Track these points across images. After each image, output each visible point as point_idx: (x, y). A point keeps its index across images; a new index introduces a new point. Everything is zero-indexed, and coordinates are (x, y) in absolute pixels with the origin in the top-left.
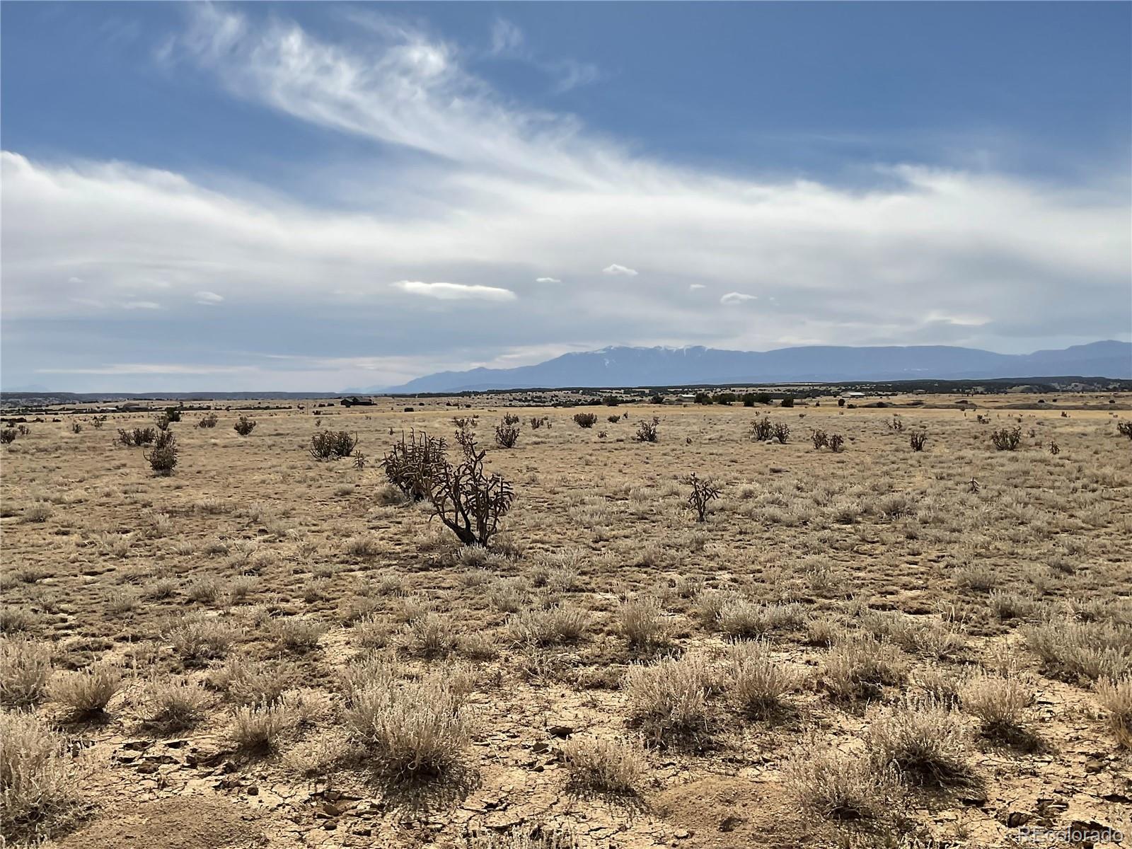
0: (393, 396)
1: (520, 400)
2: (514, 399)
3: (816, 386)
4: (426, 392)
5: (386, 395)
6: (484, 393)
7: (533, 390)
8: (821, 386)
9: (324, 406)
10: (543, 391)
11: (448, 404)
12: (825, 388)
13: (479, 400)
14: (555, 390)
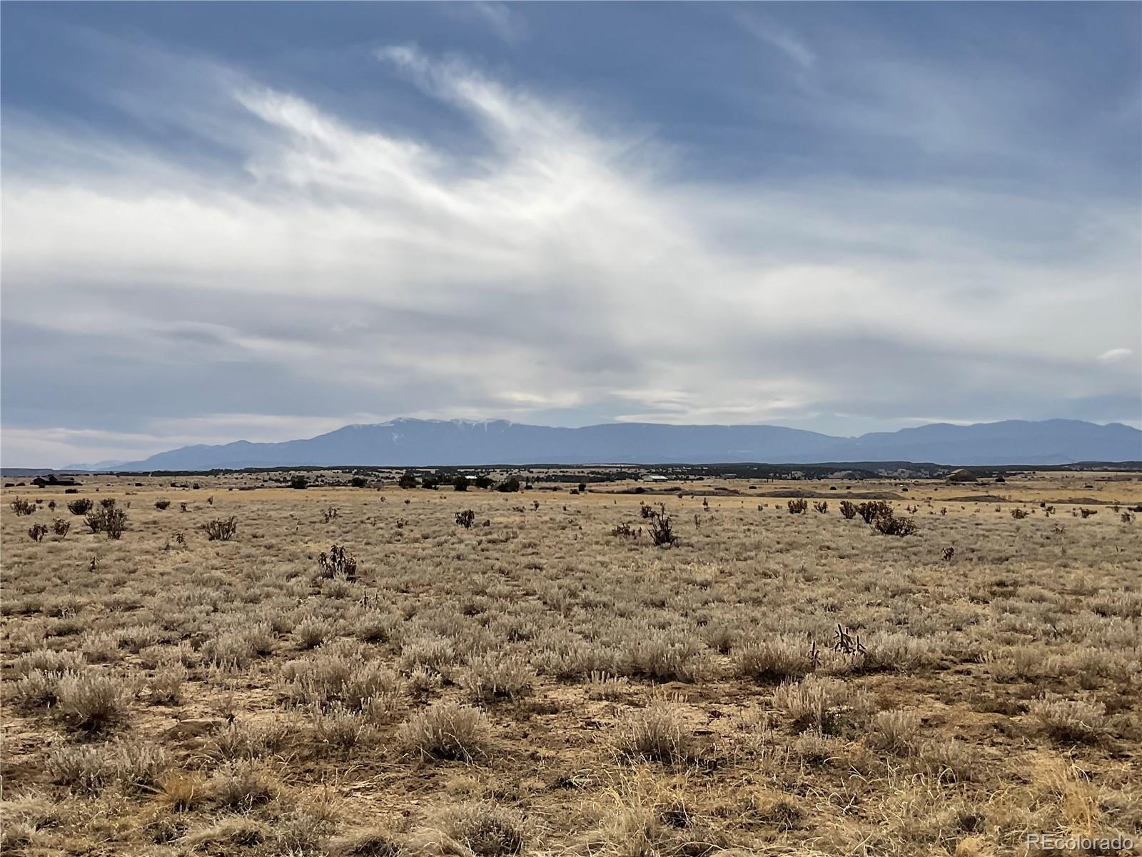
0: (118, 475)
1: (277, 481)
2: (270, 479)
3: (624, 468)
4: (162, 470)
5: (112, 473)
6: (236, 471)
7: (296, 469)
8: (629, 468)
9: (13, 485)
10: (309, 469)
11: (173, 485)
12: (633, 470)
13: (226, 480)
14: (324, 469)
